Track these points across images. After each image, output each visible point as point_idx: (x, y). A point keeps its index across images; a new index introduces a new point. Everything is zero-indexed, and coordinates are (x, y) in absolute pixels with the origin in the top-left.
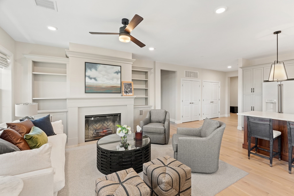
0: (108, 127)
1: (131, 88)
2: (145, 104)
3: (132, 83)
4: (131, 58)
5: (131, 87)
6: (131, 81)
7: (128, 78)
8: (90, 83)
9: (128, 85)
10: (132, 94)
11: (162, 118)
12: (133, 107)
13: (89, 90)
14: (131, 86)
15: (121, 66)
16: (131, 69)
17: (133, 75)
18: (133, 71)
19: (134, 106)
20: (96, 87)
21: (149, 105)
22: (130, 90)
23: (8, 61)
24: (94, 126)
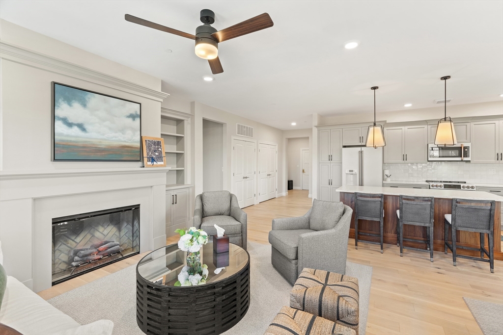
1: (161, 152)
2: (176, 183)
3: (162, 140)
4: (159, 90)
5: (160, 149)
6: (160, 136)
7: (154, 130)
8: (67, 136)
9: (154, 144)
10: (162, 163)
11: (225, 207)
12: (165, 189)
14: (161, 146)
15: (140, 104)
16: (159, 114)
17: (164, 125)
18: (163, 117)
19: (167, 186)
20: (84, 147)
22: (159, 154)
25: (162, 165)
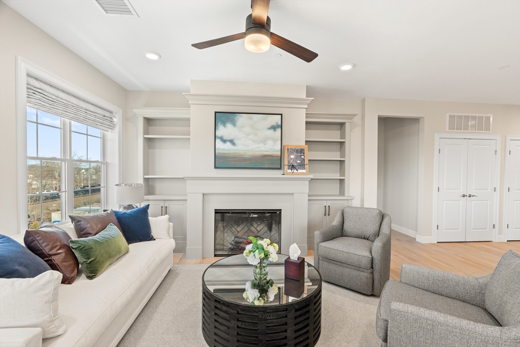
0: (259, 234)
1: (304, 159)
2: (338, 193)
3: (306, 147)
4: (304, 96)
5: (303, 157)
6: (304, 143)
7: (298, 136)
8: (223, 150)
9: (297, 151)
10: (304, 171)
12: (307, 198)
13: (222, 162)
14: (304, 153)
15: (281, 115)
16: (304, 120)
17: (307, 131)
18: (307, 123)
19: (309, 196)
20: (234, 157)
21: (346, 195)
22: (302, 162)
23: (115, 119)
24: (234, 229)
25: (303, 173)
